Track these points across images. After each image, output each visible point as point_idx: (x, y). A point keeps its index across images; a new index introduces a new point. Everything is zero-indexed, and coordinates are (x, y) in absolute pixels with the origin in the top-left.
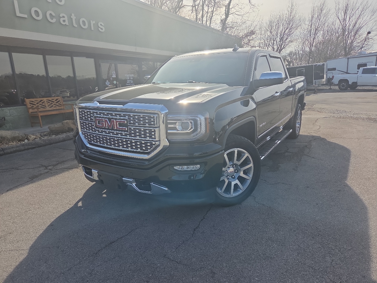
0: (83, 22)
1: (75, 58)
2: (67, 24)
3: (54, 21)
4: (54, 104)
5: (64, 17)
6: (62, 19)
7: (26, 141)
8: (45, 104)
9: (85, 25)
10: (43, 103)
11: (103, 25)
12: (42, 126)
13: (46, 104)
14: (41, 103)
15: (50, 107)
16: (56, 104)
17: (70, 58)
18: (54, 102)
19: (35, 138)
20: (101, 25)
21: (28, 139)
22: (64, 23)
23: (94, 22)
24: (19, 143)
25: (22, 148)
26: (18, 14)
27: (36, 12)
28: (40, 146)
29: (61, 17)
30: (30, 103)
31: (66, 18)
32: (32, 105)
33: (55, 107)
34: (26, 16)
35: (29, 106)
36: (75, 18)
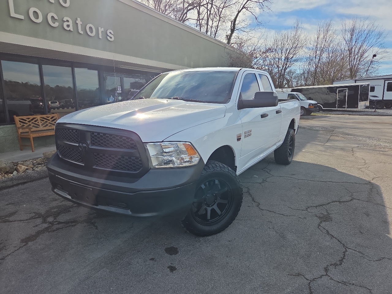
0: (90, 28)
1: (76, 70)
2: (72, 30)
3: (56, 25)
4: (49, 123)
5: (68, 21)
6: (65, 24)
7: (15, 173)
8: (38, 123)
9: (92, 32)
10: (35, 121)
11: (112, 33)
12: (33, 149)
13: (40, 123)
14: (33, 121)
15: (44, 127)
16: (51, 122)
17: (70, 69)
18: (49, 120)
19: (27, 169)
20: (110, 33)
21: (17, 170)
22: (68, 29)
23: (103, 29)
24: (6, 176)
25: (10, 183)
26: (13, 14)
27: (35, 13)
28: (32, 180)
29: (65, 21)
30: (20, 121)
31: (70, 23)
32: (22, 124)
33: (50, 126)
34: (22, 17)
35: (19, 124)
36: (81, 23)
